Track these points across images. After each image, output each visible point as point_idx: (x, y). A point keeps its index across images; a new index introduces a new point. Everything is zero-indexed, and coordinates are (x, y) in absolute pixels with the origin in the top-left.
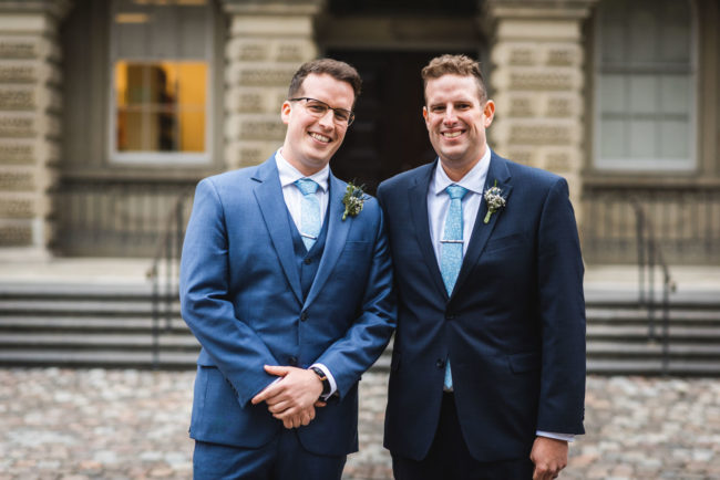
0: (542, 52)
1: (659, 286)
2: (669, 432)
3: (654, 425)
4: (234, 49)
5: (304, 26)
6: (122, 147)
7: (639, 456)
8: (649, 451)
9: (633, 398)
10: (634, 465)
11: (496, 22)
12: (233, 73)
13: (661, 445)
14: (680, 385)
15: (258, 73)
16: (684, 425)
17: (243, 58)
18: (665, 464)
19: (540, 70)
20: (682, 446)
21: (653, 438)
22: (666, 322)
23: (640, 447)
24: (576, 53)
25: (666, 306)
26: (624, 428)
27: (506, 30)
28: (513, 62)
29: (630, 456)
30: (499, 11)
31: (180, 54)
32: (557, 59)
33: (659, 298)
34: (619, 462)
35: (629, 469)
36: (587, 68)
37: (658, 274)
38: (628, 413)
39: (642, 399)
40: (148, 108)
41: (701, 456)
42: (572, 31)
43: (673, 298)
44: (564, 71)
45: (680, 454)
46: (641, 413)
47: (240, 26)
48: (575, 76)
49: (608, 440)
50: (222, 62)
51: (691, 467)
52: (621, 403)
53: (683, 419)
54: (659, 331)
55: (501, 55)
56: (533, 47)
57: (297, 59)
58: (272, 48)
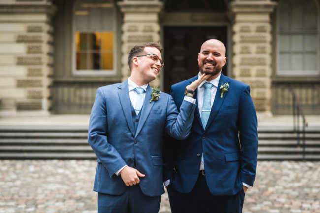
0: (253, 27)
1: (301, 124)
2: (304, 182)
3: (297, 179)
4: (125, 27)
5: (154, 17)
6: (78, 68)
7: (290, 191)
8: (294, 189)
9: (290, 169)
10: (288, 194)
11: (234, 15)
12: (125, 37)
13: (300, 187)
14: (310, 164)
15: (135, 37)
16: (309, 180)
17: (129, 31)
18: (300, 194)
19: (253, 34)
20: (308, 187)
21: (297, 185)
22: (304, 139)
23: (291, 188)
24: (268, 27)
25: (304, 132)
26: (285, 181)
27: (239, 17)
28: (242, 31)
29: (287, 191)
30: (236, 10)
31: (102, 29)
32: (260, 30)
33: (301, 129)
34: (282, 193)
35: (286, 196)
36: (273, 33)
37: (301, 119)
38: (288, 175)
39: (294, 170)
40: (89, 52)
41: (315, 191)
42: (266, 18)
43: (307, 129)
44: (263, 34)
45: (306, 190)
46: (293, 175)
47: (127, 17)
48: (268, 37)
49: (278, 185)
50: (120, 32)
51: (310, 195)
52: (285, 171)
53: (309, 177)
54: (301, 142)
55: (237, 28)
56: (250, 25)
57: (152, 31)
58: (141, 27)
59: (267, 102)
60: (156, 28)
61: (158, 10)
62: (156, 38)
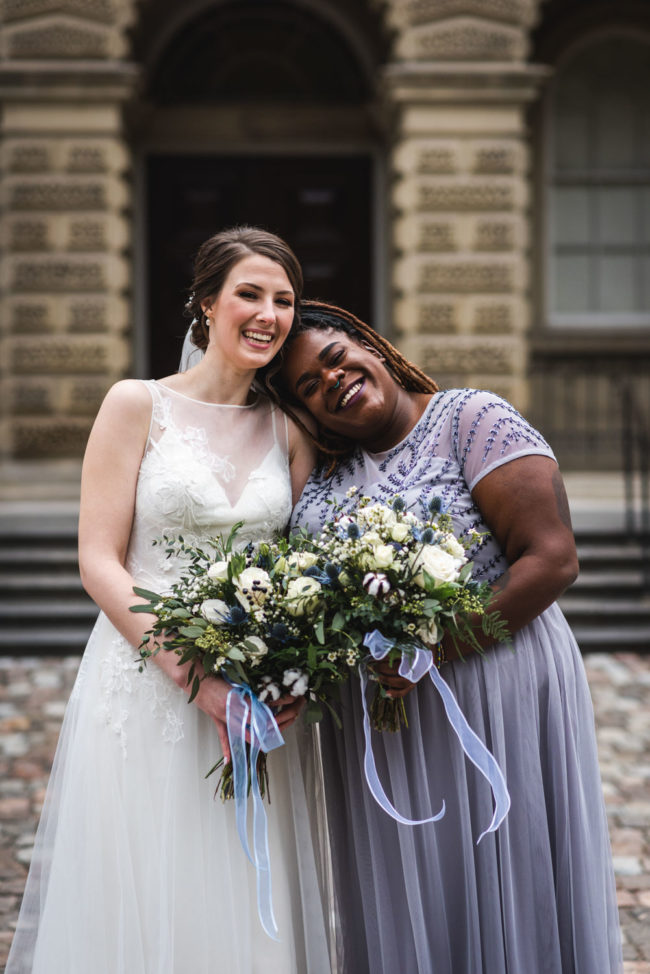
0: (464, 154)
5: (108, 119)
11: (398, 110)
15: (40, 190)
17: (17, 169)
19: (464, 180)
24: (518, 154)
27: (415, 120)
28: (424, 169)
30: (402, 93)
32: (490, 164)
36: (534, 177)
42: (512, 121)
44: (500, 181)
47: (12, 119)
48: (518, 190)
55: (406, 158)
56: (454, 146)
57: (101, 169)
58: (61, 153)
60: (116, 157)
61: (121, 92)
62: (117, 193)
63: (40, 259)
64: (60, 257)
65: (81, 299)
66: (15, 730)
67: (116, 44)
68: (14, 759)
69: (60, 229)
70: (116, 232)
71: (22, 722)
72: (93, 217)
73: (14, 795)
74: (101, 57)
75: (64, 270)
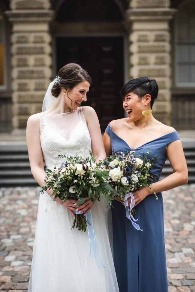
0: (151, 36)
4: (14, 38)
5: (45, 27)
11: (131, 23)
12: (14, 49)
15: (25, 48)
17: (18, 42)
19: (151, 43)
24: (167, 35)
27: (136, 26)
28: (139, 41)
30: (132, 18)
32: (159, 39)
36: (172, 42)
42: (165, 26)
44: (162, 44)
47: (16, 28)
48: (167, 46)
50: (9, 44)
55: (134, 37)
56: (148, 33)
57: (43, 42)
58: (31, 37)
59: (167, 116)
60: (47, 38)
61: (49, 19)
62: (48, 49)
63: (25, 69)
64: (31, 68)
65: (38, 81)
66: (23, 208)
67: (47, 5)
68: (24, 217)
69: (31, 60)
70: (48, 61)
71: (26, 206)
72: (41, 56)
73: (25, 227)
74: (43, 8)
75: (32, 72)
